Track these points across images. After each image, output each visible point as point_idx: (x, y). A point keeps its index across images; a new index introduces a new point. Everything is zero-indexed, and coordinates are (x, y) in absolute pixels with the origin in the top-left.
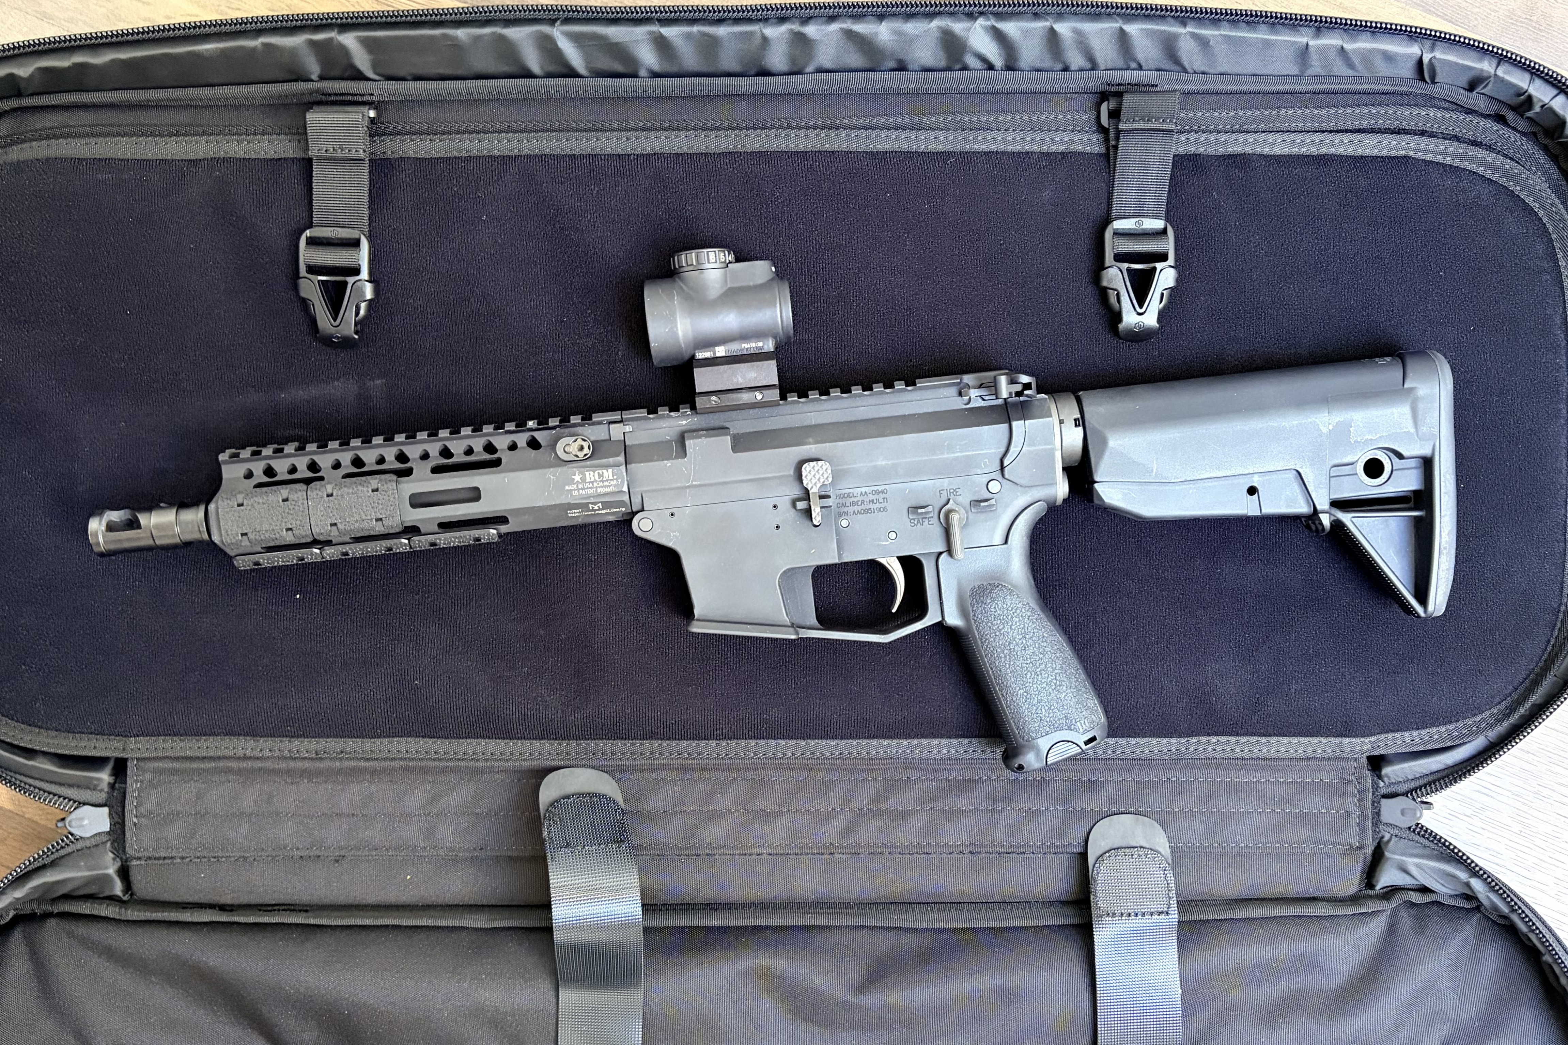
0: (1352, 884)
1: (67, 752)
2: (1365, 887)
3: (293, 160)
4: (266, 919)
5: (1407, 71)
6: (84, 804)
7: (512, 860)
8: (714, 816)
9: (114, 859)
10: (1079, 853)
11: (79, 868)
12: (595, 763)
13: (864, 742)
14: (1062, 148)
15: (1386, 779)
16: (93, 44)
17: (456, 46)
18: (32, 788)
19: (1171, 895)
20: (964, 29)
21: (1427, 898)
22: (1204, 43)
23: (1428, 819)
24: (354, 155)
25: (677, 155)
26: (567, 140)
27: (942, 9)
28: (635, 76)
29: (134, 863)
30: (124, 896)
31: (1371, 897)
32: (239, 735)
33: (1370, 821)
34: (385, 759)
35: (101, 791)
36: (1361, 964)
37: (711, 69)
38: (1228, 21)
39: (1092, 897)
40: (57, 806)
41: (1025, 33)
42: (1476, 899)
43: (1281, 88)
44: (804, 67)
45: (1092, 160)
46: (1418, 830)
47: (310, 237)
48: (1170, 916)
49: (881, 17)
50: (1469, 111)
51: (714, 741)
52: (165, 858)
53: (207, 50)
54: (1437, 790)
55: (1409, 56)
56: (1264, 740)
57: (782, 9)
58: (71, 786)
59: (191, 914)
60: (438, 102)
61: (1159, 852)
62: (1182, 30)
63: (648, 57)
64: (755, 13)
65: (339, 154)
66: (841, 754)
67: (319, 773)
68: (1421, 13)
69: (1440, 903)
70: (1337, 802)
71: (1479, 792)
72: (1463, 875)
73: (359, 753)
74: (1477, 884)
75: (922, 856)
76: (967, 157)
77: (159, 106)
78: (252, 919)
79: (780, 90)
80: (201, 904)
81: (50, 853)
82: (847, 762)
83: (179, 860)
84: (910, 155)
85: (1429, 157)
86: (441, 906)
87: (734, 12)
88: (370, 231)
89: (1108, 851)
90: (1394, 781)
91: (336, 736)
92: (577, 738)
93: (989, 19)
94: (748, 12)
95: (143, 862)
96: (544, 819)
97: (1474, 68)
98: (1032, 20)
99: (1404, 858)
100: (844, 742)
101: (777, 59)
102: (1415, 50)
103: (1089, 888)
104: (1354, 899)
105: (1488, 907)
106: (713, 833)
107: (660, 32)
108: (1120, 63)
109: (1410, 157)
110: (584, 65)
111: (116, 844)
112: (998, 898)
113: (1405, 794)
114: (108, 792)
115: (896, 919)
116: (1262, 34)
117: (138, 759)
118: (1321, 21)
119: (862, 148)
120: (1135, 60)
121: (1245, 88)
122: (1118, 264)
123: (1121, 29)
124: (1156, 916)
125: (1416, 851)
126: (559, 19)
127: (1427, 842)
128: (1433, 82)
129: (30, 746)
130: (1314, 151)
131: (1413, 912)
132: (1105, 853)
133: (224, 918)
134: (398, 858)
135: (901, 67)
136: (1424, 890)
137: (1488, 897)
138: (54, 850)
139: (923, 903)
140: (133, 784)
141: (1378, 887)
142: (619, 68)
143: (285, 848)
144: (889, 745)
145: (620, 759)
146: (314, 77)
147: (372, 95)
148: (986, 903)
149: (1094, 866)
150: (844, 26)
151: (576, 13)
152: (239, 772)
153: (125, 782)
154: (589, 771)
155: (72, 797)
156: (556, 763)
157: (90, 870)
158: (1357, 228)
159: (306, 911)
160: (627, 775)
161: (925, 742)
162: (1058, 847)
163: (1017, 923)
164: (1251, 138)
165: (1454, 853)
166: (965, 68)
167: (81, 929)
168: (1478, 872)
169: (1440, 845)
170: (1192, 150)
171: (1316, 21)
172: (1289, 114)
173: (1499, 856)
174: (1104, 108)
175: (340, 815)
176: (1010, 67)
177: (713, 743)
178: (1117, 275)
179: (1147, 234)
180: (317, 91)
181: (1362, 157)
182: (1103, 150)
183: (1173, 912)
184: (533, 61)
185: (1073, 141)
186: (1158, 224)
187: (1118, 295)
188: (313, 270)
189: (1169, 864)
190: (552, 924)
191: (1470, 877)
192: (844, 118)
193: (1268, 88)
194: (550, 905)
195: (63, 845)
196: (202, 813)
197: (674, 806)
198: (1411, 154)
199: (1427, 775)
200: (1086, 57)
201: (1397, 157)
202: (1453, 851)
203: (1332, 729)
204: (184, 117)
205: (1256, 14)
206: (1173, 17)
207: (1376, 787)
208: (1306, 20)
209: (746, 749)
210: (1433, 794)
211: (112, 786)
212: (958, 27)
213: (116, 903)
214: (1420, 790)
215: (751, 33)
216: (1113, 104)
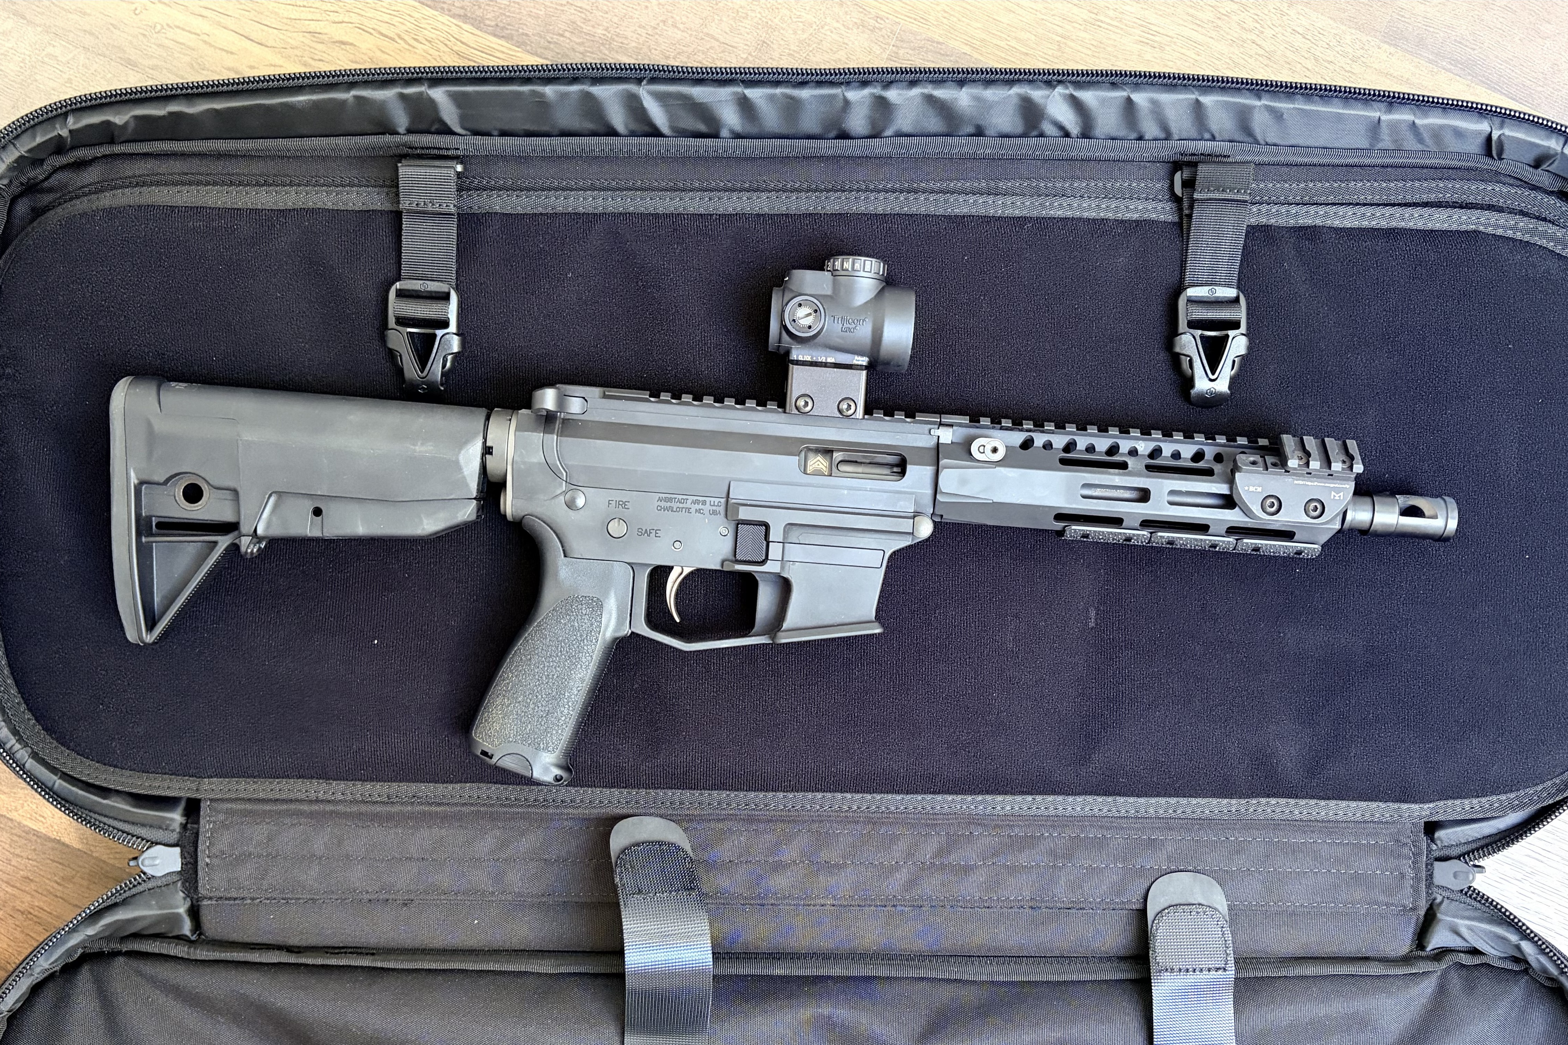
0: (1403, 944)
1: (142, 792)
2: (1416, 948)
3: (381, 212)
4: (333, 961)
5: (1474, 147)
6: (157, 844)
7: (581, 905)
8: (778, 867)
9: (185, 899)
10: (1137, 910)
11: (150, 907)
12: (662, 811)
13: (929, 797)
14: (1135, 216)
15: (1438, 842)
16: (188, 94)
17: (543, 104)
18: (106, 827)
19: (1228, 952)
20: (1042, 97)
21: (1477, 960)
22: (1278, 115)
23: (1480, 883)
24: (444, 209)
25: (758, 215)
26: (651, 199)
27: (1021, 77)
28: (716, 136)
29: (205, 902)
30: (192, 935)
31: (1422, 958)
32: (312, 777)
33: (1424, 883)
34: (456, 804)
35: (173, 831)
36: (1412, 1023)
37: (792, 131)
38: (1302, 94)
39: (1151, 952)
40: (130, 845)
41: (1103, 101)
42: (1526, 962)
43: (1350, 161)
44: (883, 130)
45: (1165, 229)
46: (1470, 892)
47: (400, 290)
48: (1227, 973)
49: (961, 83)
50: (1534, 188)
51: (782, 793)
52: (235, 899)
53: (299, 102)
54: (1489, 854)
55: (1479, 133)
56: (1323, 803)
57: (865, 73)
58: (143, 825)
59: (260, 955)
60: (522, 159)
61: (1216, 909)
62: (1257, 103)
63: (730, 118)
64: (838, 77)
65: (430, 208)
66: (906, 808)
67: (390, 817)
68: (1487, 90)
69: (1489, 965)
70: (1392, 863)
71: (1529, 856)
72: (1513, 938)
73: (431, 798)
74: (1527, 947)
75: (984, 910)
76: (1043, 224)
77: (246, 156)
78: (319, 961)
79: (858, 153)
80: (270, 945)
81: (122, 892)
82: (911, 816)
83: (249, 901)
84: (987, 220)
85: (1500, 232)
86: (507, 951)
87: (817, 75)
88: (457, 285)
89: (1167, 908)
90: (1446, 844)
91: (408, 781)
92: (647, 787)
93: (1067, 88)
94: (831, 75)
95: (214, 902)
96: (616, 865)
97: (1543, 146)
98: (1108, 90)
99: (1456, 920)
100: (909, 797)
101: (857, 122)
102: (1484, 126)
103: (1149, 943)
104: (1406, 960)
105: (1537, 970)
106: (780, 882)
107: (744, 93)
108: (1194, 134)
109: (1480, 232)
110: (667, 124)
111: (187, 884)
112: (1057, 953)
113: (1458, 858)
114: (180, 832)
115: (954, 971)
116: (1335, 108)
117: (211, 800)
118: (1394, 97)
119: (941, 212)
120: (1209, 131)
121: (1315, 160)
122: (1192, 331)
123: (1197, 101)
124: (1214, 972)
125: (1467, 913)
126: (644, 78)
127: (1478, 905)
128: (1500, 159)
129: (105, 785)
130: (1384, 224)
131: (1464, 972)
132: (1164, 910)
133: (292, 959)
134: (466, 902)
135: (979, 132)
136: (1474, 952)
137: (1538, 960)
138: (127, 889)
139: (982, 957)
140: (206, 825)
141: (1428, 949)
142: (702, 128)
143: (355, 891)
144: (953, 801)
145: (688, 808)
146: (402, 130)
147: (458, 149)
148: (1044, 957)
149: (1153, 922)
150: (926, 91)
151: (662, 73)
152: (311, 815)
153: (197, 822)
154: (658, 819)
155: (145, 836)
156: (625, 811)
157: (160, 909)
158: (1426, 301)
159: (373, 954)
160: (695, 825)
161: (989, 798)
162: (1117, 903)
163: (1075, 977)
164: (1322, 210)
165: (1506, 916)
166: (1041, 135)
167: (148, 968)
168: (1529, 935)
169: (1492, 908)
170: (1264, 221)
171: (1389, 96)
172: (1360, 188)
173: (1548, 920)
174: (1178, 177)
175: (410, 859)
176: (1086, 134)
177: (781, 795)
178: (1190, 342)
179: (1219, 302)
180: (405, 145)
181: (1432, 231)
182: (1176, 219)
183: (1229, 969)
184: (618, 119)
185: (1148, 210)
186: (1231, 293)
187: (1191, 362)
188: (403, 321)
189: (1226, 921)
190: (624, 969)
191: (1521, 940)
192: (921, 182)
193: (1336, 161)
194: (623, 951)
195: (136, 883)
196: (274, 853)
197: (740, 856)
198: (1481, 228)
199: (1480, 839)
200: (1160, 127)
201: (1467, 232)
202: (1504, 914)
203: (1391, 793)
204: (270, 167)
205: (1330, 88)
206: (1248, 89)
207: (1430, 851)
208: (1379, 95)
209: (813, 801)
210: (1485, 858)
211: (184, 827)
212: (1037, 94)
213: (185, 942)
214: (1473, 854)
215: (834, 96)
216: (1187, 173)
